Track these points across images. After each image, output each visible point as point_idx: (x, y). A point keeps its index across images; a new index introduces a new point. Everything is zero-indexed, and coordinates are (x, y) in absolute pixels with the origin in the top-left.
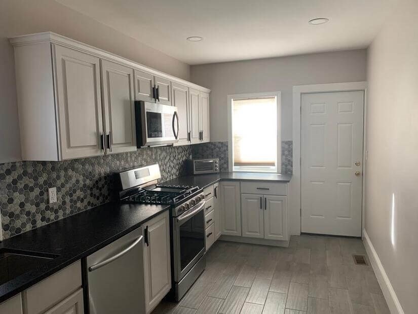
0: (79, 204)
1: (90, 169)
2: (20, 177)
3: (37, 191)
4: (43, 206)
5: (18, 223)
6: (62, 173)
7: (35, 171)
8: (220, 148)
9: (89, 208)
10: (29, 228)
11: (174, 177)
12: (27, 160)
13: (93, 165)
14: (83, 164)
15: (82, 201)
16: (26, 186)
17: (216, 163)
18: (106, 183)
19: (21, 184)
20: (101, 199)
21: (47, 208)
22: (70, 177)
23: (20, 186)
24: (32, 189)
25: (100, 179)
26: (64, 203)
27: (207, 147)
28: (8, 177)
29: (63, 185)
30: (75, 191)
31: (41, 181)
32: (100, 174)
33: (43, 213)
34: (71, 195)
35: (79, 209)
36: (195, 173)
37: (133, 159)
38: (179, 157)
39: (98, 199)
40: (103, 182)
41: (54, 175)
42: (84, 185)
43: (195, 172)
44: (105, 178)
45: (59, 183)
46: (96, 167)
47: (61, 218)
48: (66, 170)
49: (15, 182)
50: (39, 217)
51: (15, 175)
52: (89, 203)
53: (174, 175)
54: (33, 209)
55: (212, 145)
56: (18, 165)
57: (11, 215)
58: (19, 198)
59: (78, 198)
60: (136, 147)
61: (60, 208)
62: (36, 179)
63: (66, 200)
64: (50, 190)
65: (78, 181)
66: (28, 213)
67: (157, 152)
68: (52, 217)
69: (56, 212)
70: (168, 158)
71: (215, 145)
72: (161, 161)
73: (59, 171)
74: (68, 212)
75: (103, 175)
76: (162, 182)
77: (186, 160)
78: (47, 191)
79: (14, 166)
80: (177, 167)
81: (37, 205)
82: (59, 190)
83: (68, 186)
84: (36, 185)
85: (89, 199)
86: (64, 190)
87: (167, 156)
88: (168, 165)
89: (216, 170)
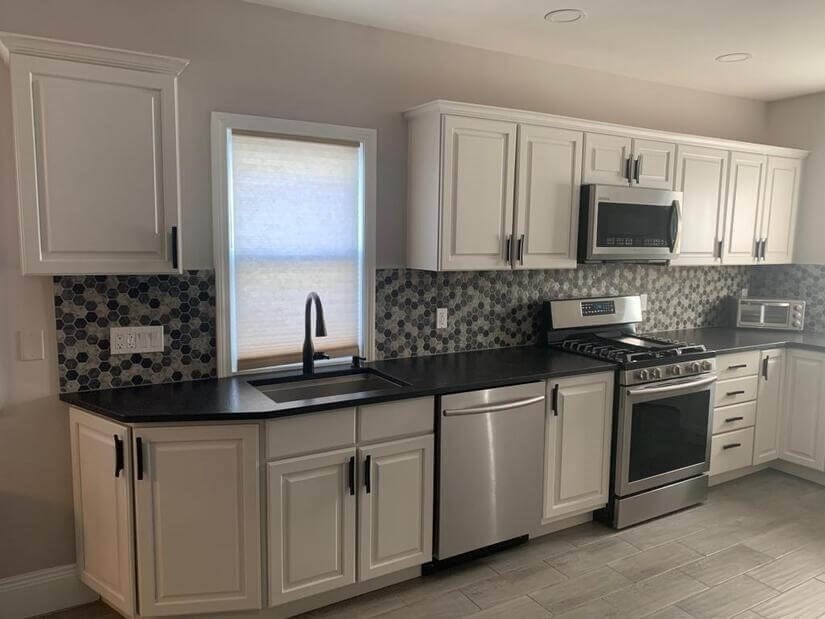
0: (480, 338)
1: (504, 290)
2: (402, 289)
3: (421, 309)
4: (428, 330)
5: (395, 345)
6: (459, 291)
7: (421, 282)
8: (816, 279)
9: (497, 347)
10: (407, 354)
11: (689, 326)
12: (412, 268)
13: (509, 285)
14: (493, 282)
15: (486, 334)
16: (408, 301)
17: (795, 309)
18: (530, 315)
19: (402, 297)
20: (519, 337)
21: (433, 334)
22: (471, 298)
23: (401, 299)
24: (415, 306)
25: (520, 307)
26: (458, 332)
27: (786, 274)
28: (387, 286)
29: (458, 307)
30: (475, 319)
31: (428, 297)
32: (520, 299)
33: (426, 339)
34: (469, 323)
35: (480, 345)
36: (738, 325)
37: (590, 282)
38: (708, 289)
39: (513, 335)
40: (525, 312)
41: (447, 292)
42: (492, 313)
43: (740, 323)
44: (530, 307)
45: (452, 303)
46: (515, 289)
47: (451, 351)
48: (465, 287)
49: (395, 293)
50: (421, 344)
51: (395, 285)
52: (497, 340)
53: (689, 323)
54: (415, 332)
55: (798, 270)
56: (400, 273)
57: (388, 333)
58: (398, 314)
59: (481, 329)
60: (576, 262)
61: (451, 337)
62: (421, 293)
63: (461, 327)
64: (439, 311)
65: (481, 305)
66: (408, 336)
67: (647, 275)
68: (439, 347)
69: (445, 341)
70: (676, 288)
71: (804, 271)
72: (657, 293)
73: (453, 287)
74: (462, 345)
75: (525, 301)
76: (655, 331)
77: (729, 296)
78: (435, 312)
79: (395, 273)
80: (700, 309)
81: (420, 327)
82: (451, 313)
83: (465, 310)
84: (421, 301)
85: (497, 333)
86: (459, 314)
87: (673, 284)
88: (675, 301)
89: (793, 324)
